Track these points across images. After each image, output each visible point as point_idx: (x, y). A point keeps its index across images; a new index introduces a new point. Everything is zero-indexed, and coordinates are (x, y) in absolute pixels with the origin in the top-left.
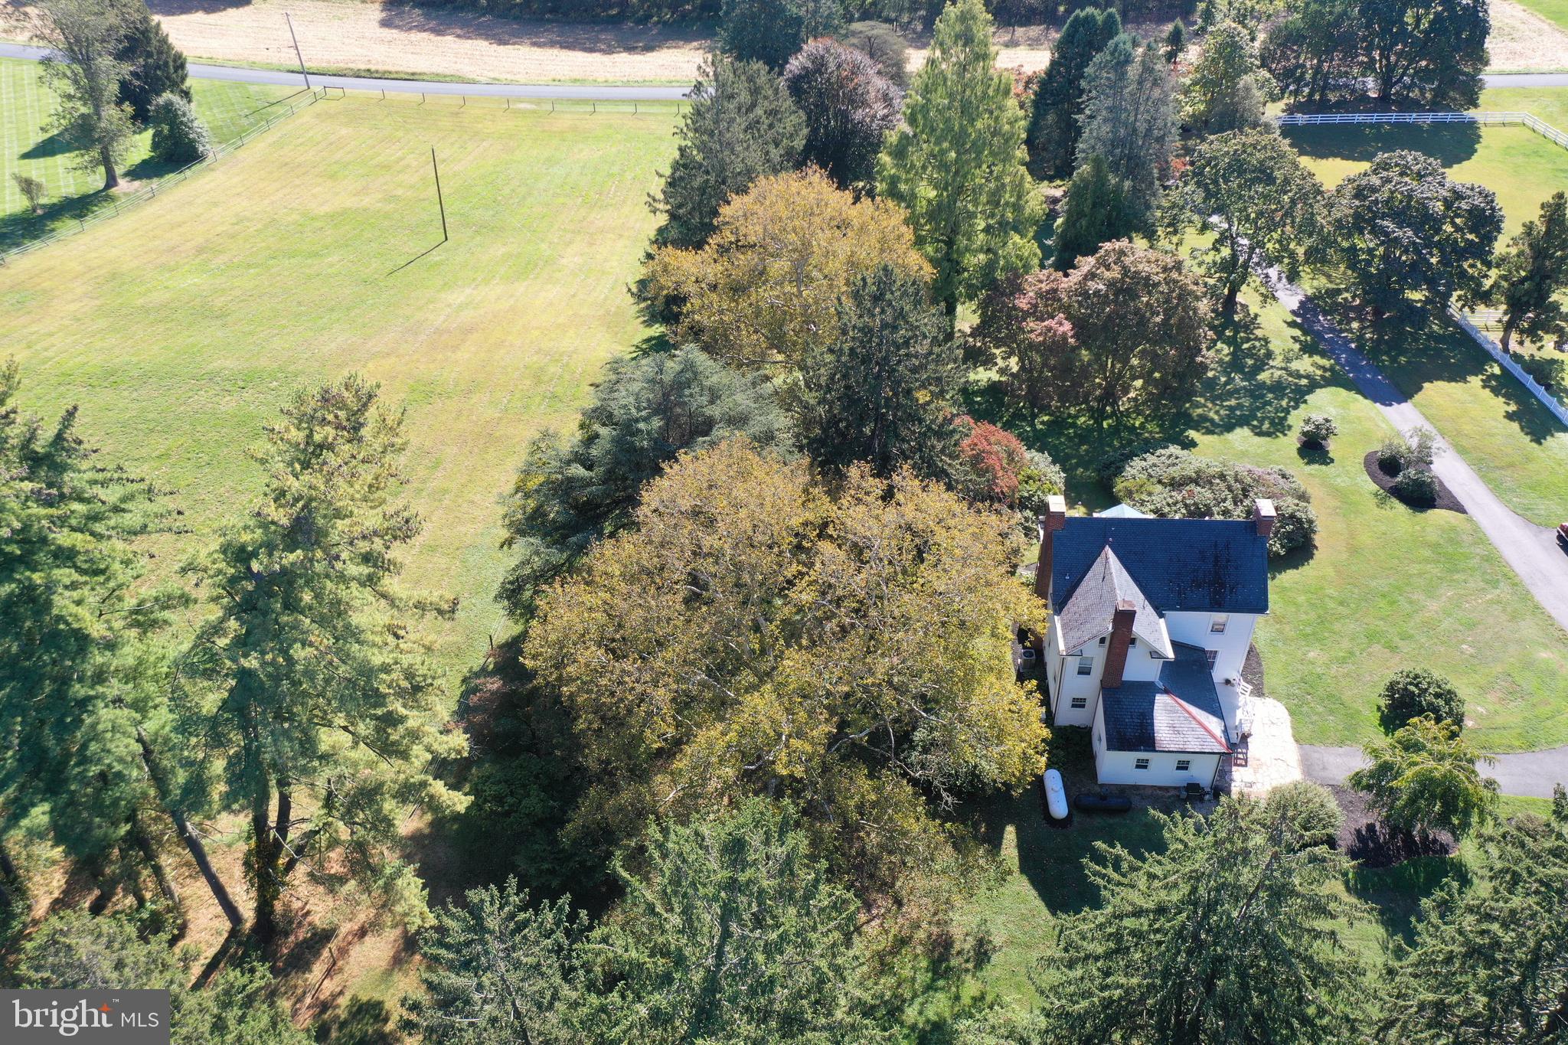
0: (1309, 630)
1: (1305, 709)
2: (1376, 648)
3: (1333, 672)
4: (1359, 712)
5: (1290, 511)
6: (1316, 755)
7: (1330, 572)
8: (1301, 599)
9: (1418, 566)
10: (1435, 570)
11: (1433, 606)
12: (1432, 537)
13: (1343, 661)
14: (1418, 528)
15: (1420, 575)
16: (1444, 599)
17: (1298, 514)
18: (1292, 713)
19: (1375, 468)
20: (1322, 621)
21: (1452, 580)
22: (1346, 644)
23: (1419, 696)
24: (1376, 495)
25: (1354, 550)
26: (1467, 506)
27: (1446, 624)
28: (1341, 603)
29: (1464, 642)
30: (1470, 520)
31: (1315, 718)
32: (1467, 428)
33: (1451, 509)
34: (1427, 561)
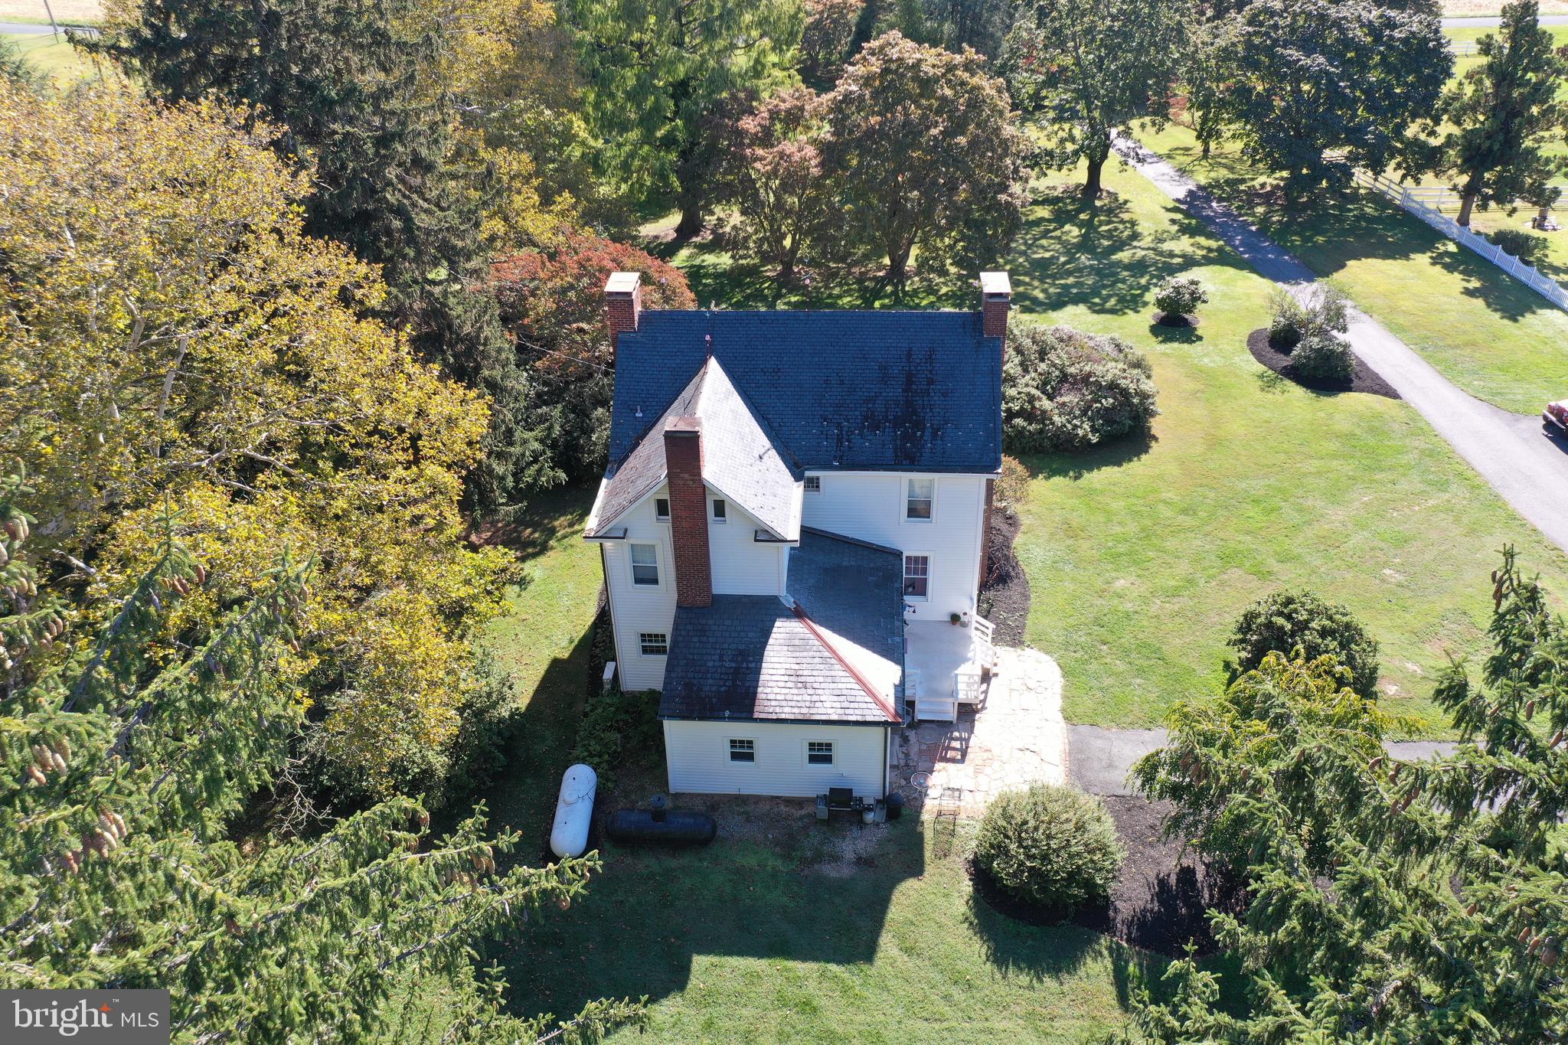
0: (1122, 548)
1: (1094, 666)
2: (1234, 574)
3: (1154, 610)
4: (1190, 671)
5: (1109, 377)
6: (1099, 743)
7: (1173, 469)
8: (1117, 505)
9: (1316, 463)
10: (1348, 468)
11: (1337, 515)
12: (1342, 425)
13: (1174, 593)
14: (1322, 414)
15: (1319, 474)
16: (1357, 504)
17: (1123, 383)
18: (1067, 672)
19: (1264, 345)
20: (1146, 534)
21: (1371, 481)
22: (1183, 568)
23: (1293, 635)
24: (1261, 377)
25: (1214, 443)
26: (1400, 391)
27: (1357, 540)
28: (1185, 511)
29: (1385, 565)
30: (1407, 406)
31: (1108, 681)
32: (1406, 304)
33: (1375, 392)
34: (1334, 456)
